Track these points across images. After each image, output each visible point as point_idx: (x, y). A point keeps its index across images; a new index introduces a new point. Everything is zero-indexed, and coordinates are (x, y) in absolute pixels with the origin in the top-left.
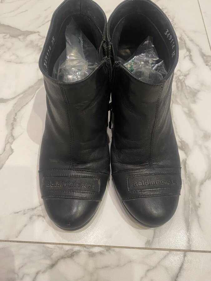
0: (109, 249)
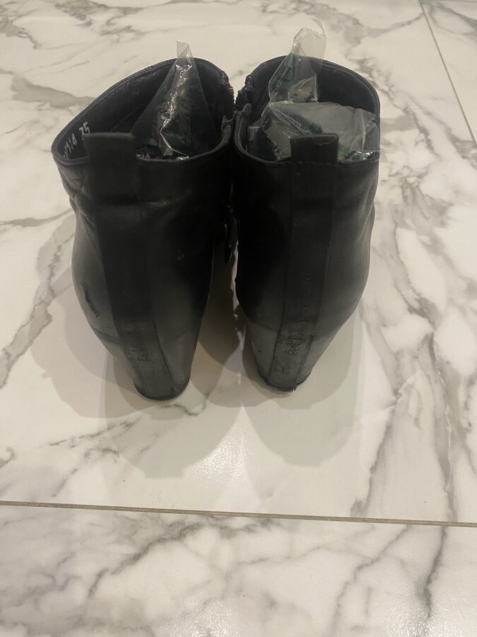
0: (268, 521)
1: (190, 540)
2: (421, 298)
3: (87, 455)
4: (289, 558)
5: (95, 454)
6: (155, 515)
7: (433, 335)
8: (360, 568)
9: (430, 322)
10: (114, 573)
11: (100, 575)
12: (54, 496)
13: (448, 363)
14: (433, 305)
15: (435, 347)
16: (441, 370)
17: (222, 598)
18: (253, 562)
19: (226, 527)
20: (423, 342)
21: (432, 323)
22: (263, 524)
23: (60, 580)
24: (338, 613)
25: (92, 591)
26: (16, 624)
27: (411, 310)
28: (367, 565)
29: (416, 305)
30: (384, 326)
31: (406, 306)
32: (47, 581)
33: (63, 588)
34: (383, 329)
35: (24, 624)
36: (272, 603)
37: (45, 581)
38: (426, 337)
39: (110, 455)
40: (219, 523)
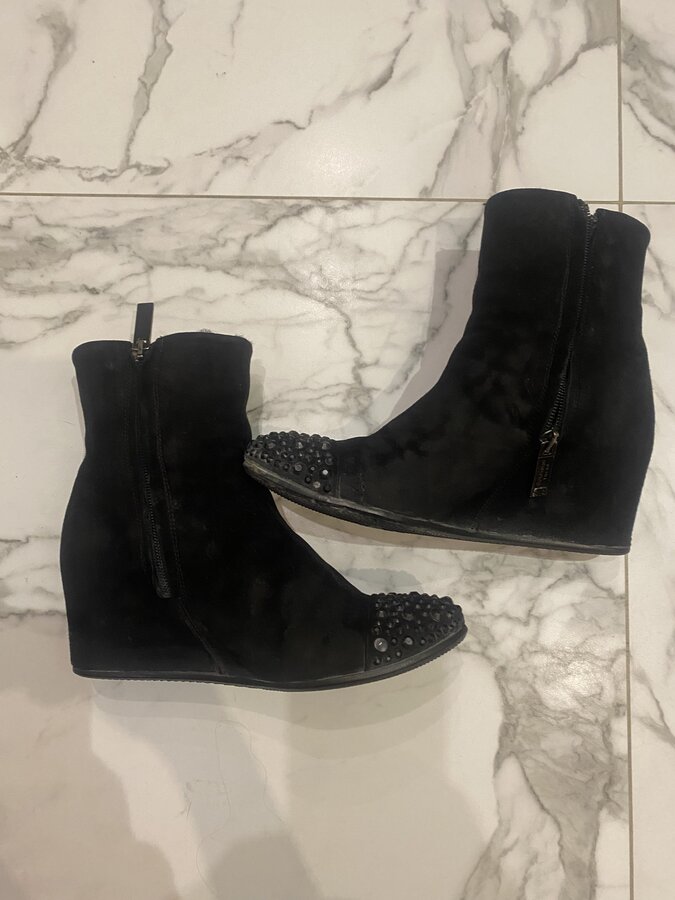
1: (305, 215)
2: (507, 12)
3: (224, 162)
4: (373, 224)
5: (230, 161)
6: (279, 200)
7: (509, 50)
8: (422, 229)
9: (510, 37)
10: (255, 236)
11: (247, 238)
12: (206, 190)
13: (517, 76)
14: (517, 18)
15: (509, 62)
16: (511, 83)
17: (329, 248)
18: (349, 228)
19: (330, 207)
20: (500, 56)
21: (512, 39)
22: (356, 204)
23: (221, 241)
24: (404, 255)
25: (243, 246)
26: (198, 266)
27: (495, 25)
28: (426, 227)
29: (500, 19)
30: (467, 42)
31: (490, 21)
32: (214, 242)
33: (224, 245)
34: (466, 46)
35: (203, 265)
36: (361, 251)
37: (211, 242)
38: (503, 52)
39: (241, 161)
40: (325, 204)
